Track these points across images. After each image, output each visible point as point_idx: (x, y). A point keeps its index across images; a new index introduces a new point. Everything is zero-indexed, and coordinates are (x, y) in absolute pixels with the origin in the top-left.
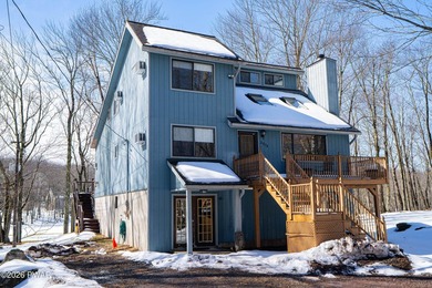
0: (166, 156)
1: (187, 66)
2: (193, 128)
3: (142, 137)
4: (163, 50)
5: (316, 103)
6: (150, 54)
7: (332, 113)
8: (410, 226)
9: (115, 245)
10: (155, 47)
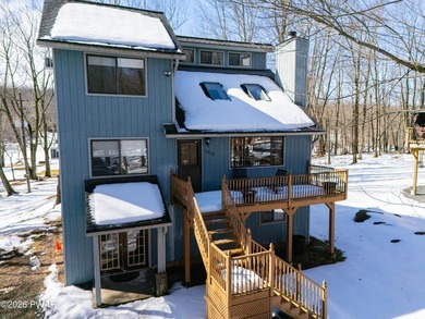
0: (84, 177)
1: (108, 63)
2: (119, 141)
4: (66, 46)
5: (283, 90)
6: (55, 51)
7: (297, 103)
8: (369, 217)
9: (59, 248)
10: (56, 40)
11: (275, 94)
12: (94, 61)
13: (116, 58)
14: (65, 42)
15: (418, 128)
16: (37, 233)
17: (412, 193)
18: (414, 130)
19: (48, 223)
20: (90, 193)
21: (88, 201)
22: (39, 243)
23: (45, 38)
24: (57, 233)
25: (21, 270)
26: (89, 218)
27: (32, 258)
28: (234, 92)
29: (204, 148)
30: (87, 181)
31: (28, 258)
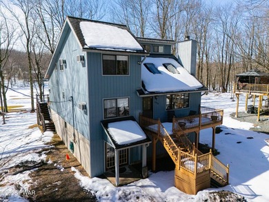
0: (100, 120)
1: (112, 58)
2: (116, 99)
3: (84, 107)
4: (96, 51)
5: (183, 66)
6: (88, 53)
7: (192, 74)
8: (222, 131)
9: (68, 158)
10: (91, 48)
11: (180, 69)
12: (106, 58)
13: (116, 55)
16: (46, 150)
17: (236, 116)
18: (238, 84)
19: (47, 144)
20: (107, 128)
21: (108, 132)
22: (51, 156)
23: (86, 47)
24: (58, 149)
25: (55, 172)
26: (114, 142)
27: (55, 165)
28: (161, 68)
29: (154, 100)
30: (102, 122)
31: (52, 164)
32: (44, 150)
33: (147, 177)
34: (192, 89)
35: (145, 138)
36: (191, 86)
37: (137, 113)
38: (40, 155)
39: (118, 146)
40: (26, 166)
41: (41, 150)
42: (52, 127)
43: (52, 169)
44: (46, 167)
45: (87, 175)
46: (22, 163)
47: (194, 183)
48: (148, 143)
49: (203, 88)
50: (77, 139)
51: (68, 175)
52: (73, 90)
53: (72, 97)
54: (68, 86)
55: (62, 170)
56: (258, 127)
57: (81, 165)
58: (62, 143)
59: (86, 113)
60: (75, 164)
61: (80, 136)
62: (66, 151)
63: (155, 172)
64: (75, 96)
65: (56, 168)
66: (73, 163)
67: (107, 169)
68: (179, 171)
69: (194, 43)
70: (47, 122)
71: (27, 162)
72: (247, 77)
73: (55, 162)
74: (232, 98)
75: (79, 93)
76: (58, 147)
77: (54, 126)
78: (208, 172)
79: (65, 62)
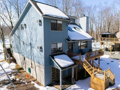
0: (49, 54)
1: (55, 22)
3: (41, 48)
9: (28, 77)
10: (46, 15)
11: (81, 30)
12: (53, 21)
14: (48, 16)
15: (102, 38)
16: (14, 73)
18: (101, 38)
19: (13, 70)
20: (54, 59)
21: (55, 61)
22: (17, 76)
23: (43, 14)
24: (20, 72)
25: (22, 85)
26: (59, 66)
27: (21, 81)
28: (73, 29)
29: (74, 44)
30: (51, 55)
31: (19, 81)
32: (12, 73)
33: (75, 84)
34: (89, 39)
35: (74, 63)
36: (88, 37)
37: (66, 51)
38: (11, 76)
39: (62, 68)
40: (5, 83)
41: (10, 73)
42: (14, 61)
43: (20, 83)
44: (16, 83)
45: (42, 85)
46: (2, 81)
47: (104, 85)
48: (75, 66)
49: (93, 39)
50: (33, 66)
51: (31, 86)
52: (31, 40)
53: (31, 43)
54: (27, 38)
55: (26, 83)
56: (112, 57)
57: (36, 80)
58: (22, 69)
59: (42, 51)
60: (33, 79)
61: (37, 64)
62: (25, 73)
63: (77, 81)
64: (33, 43)
65: (22, 83)
66: (31, 79)
67: (52, 81)
68: (93, 79)
69: (87, 18)
70: (11, 58)
71: (5, 80)
72: (105, 35)
73: (20, 80)
74: (94, 45)
75: (36, 41)
76: (20, 71)
77: (15, 60)
78: (108, 79)
79: (25, 25)
